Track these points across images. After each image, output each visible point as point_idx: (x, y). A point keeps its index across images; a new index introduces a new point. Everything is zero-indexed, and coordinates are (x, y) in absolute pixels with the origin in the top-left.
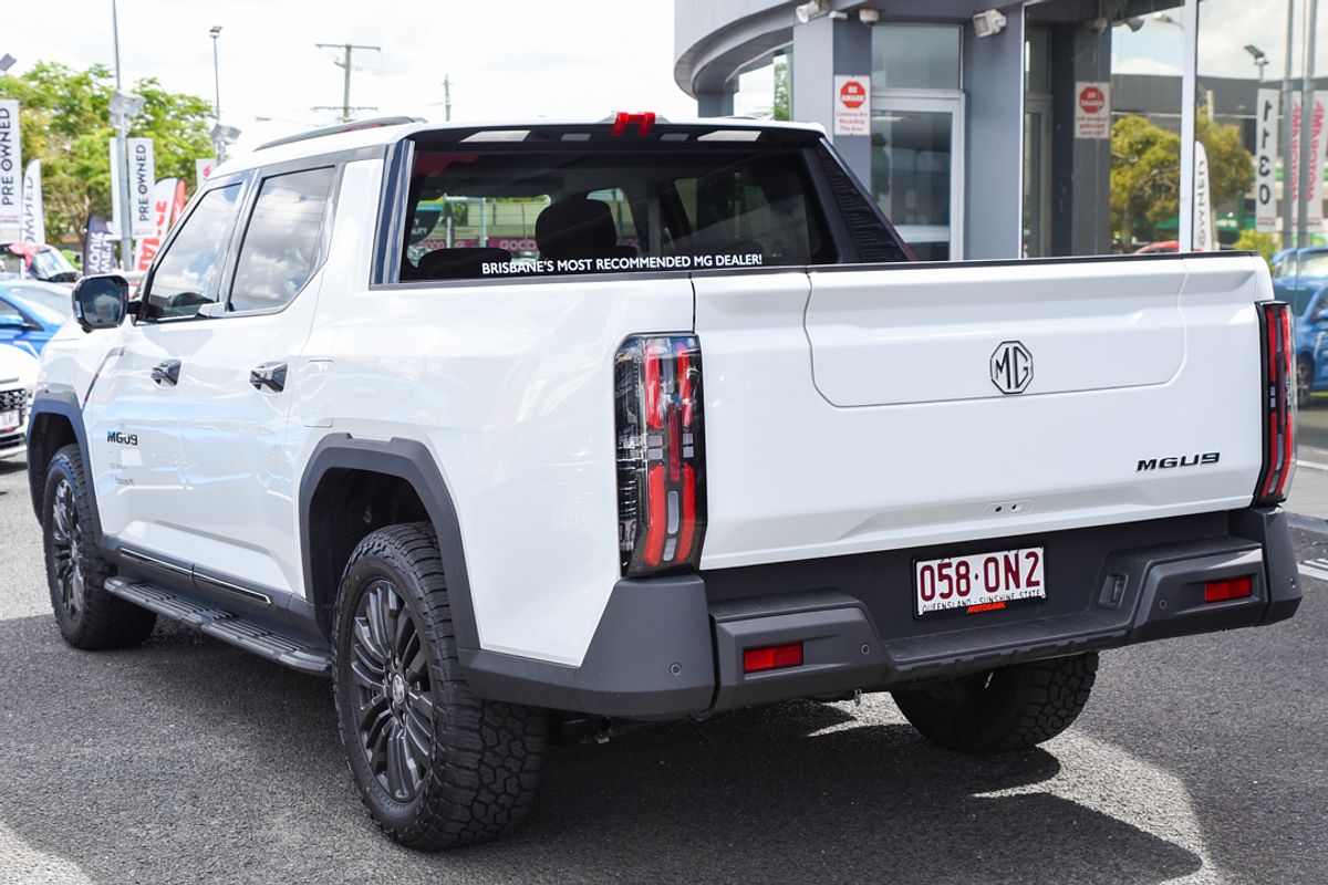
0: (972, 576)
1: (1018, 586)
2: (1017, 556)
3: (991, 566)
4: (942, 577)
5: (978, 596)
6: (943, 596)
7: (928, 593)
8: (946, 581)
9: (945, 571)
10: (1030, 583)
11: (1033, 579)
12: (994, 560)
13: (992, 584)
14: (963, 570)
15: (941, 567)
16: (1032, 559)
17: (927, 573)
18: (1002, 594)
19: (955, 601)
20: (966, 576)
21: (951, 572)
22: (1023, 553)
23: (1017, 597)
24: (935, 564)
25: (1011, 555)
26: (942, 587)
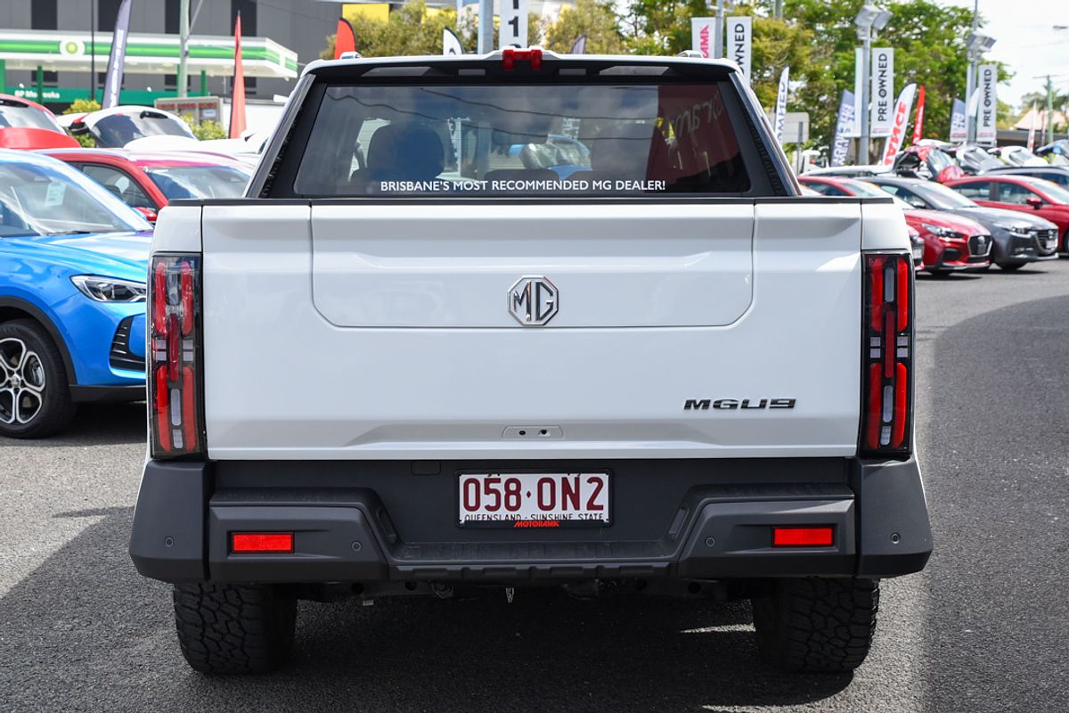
0: (523, 493)
1: (577, 507)
2: (577, 480)
3: (547, 486)
4: (488, 491)
5: (529, 511)
6: (488, 508)
7: (472, 503)
8: (493, 496)
9: (492, 486)
10: (591, 506)
11: (595, 503)
12: (552, 482)
13: (547, 502)
14: (513, 487)
15: (487, 482)
16: (595, 485)
17: (472, 487)
18: (557, 512)
19: (502, 514)
20: (517, 493)
21: (500, 487)
22: (584, 477)
23: (575, 517)
24: (481, 478)
25: (571, 478)
26: (490, 500)
